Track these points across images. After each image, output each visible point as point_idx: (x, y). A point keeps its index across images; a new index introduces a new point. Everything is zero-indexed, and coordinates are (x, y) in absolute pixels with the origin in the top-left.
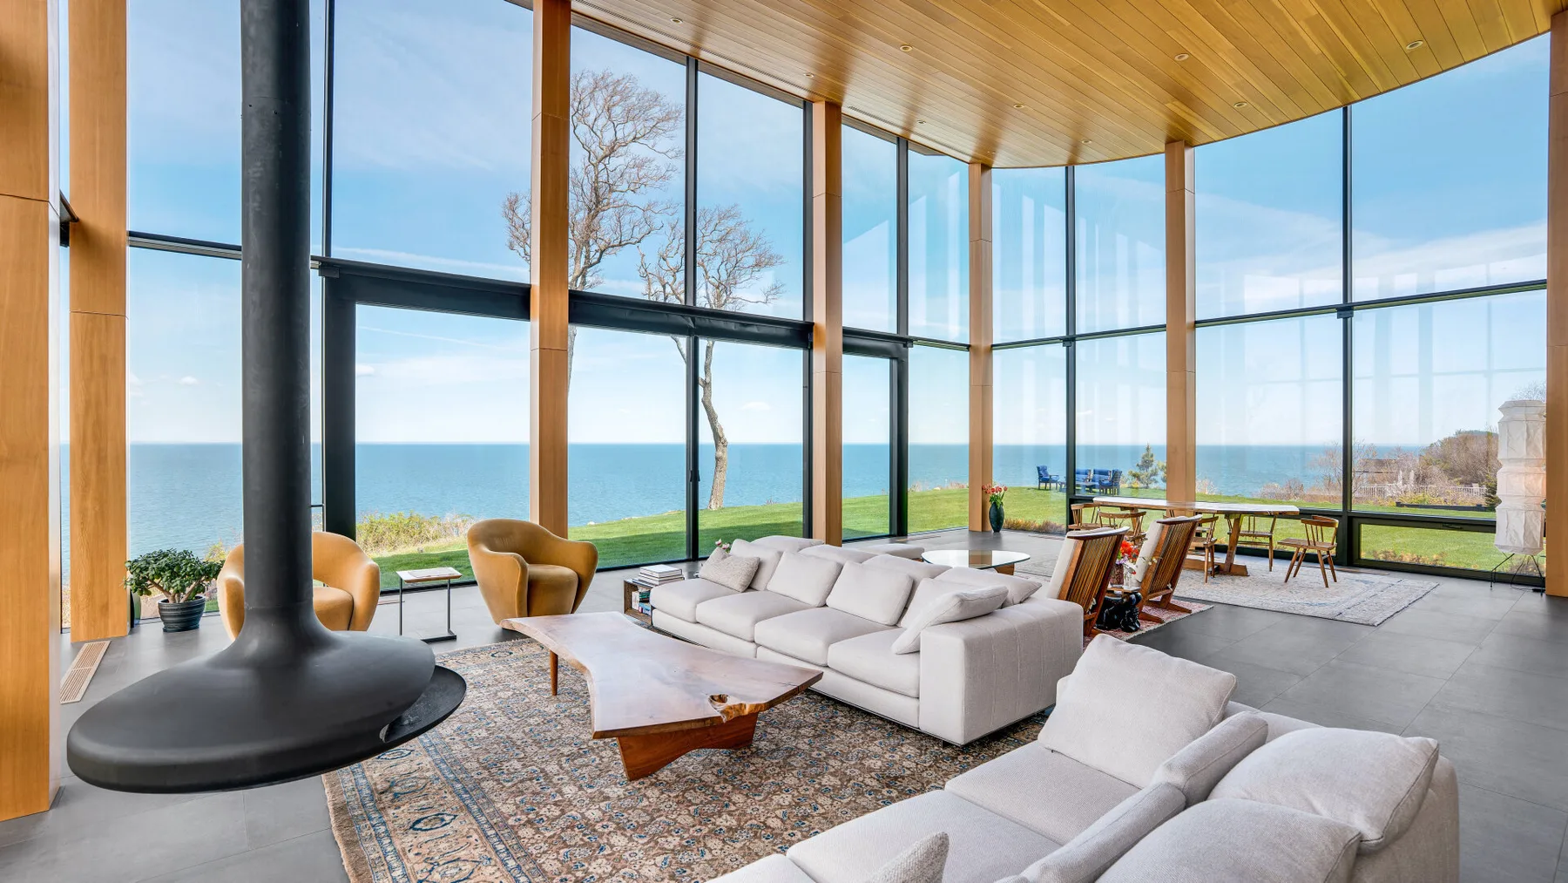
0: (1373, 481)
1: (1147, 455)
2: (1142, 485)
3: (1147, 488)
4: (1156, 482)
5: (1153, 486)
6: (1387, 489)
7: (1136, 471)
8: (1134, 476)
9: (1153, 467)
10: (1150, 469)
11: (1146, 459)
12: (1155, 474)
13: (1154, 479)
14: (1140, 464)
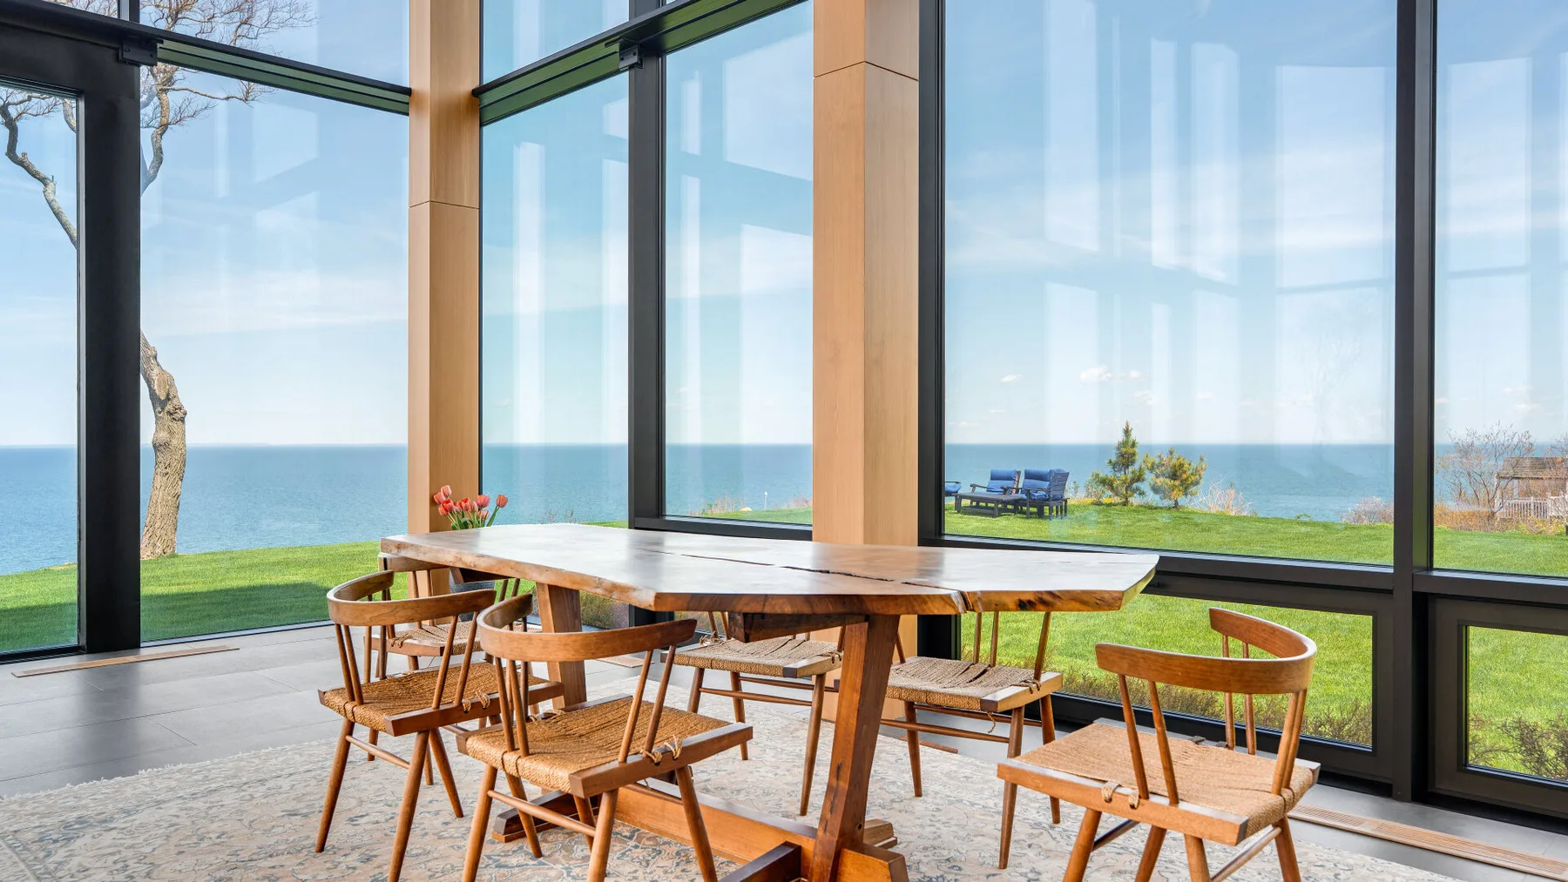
0: (1527, 493)
1: (1125, 444)
2: (1117, 500)
3: (1125, 504)
4: (1142, 494)
5: (1135, 500)
6: (1549, 503)
7: (1107, 472)
8: (1103, 482)
9: (1136, 467)
10: (1130, 469)
11: (1124, 450)
12: (1139, 478)
13: (1138, 489)
14: (1114, 459)
